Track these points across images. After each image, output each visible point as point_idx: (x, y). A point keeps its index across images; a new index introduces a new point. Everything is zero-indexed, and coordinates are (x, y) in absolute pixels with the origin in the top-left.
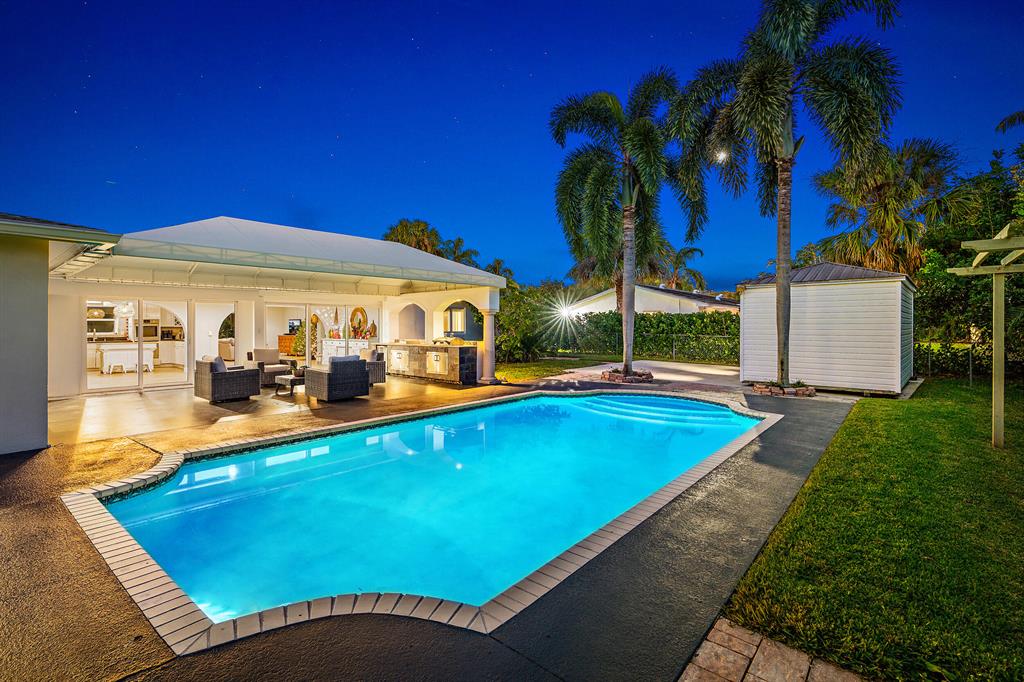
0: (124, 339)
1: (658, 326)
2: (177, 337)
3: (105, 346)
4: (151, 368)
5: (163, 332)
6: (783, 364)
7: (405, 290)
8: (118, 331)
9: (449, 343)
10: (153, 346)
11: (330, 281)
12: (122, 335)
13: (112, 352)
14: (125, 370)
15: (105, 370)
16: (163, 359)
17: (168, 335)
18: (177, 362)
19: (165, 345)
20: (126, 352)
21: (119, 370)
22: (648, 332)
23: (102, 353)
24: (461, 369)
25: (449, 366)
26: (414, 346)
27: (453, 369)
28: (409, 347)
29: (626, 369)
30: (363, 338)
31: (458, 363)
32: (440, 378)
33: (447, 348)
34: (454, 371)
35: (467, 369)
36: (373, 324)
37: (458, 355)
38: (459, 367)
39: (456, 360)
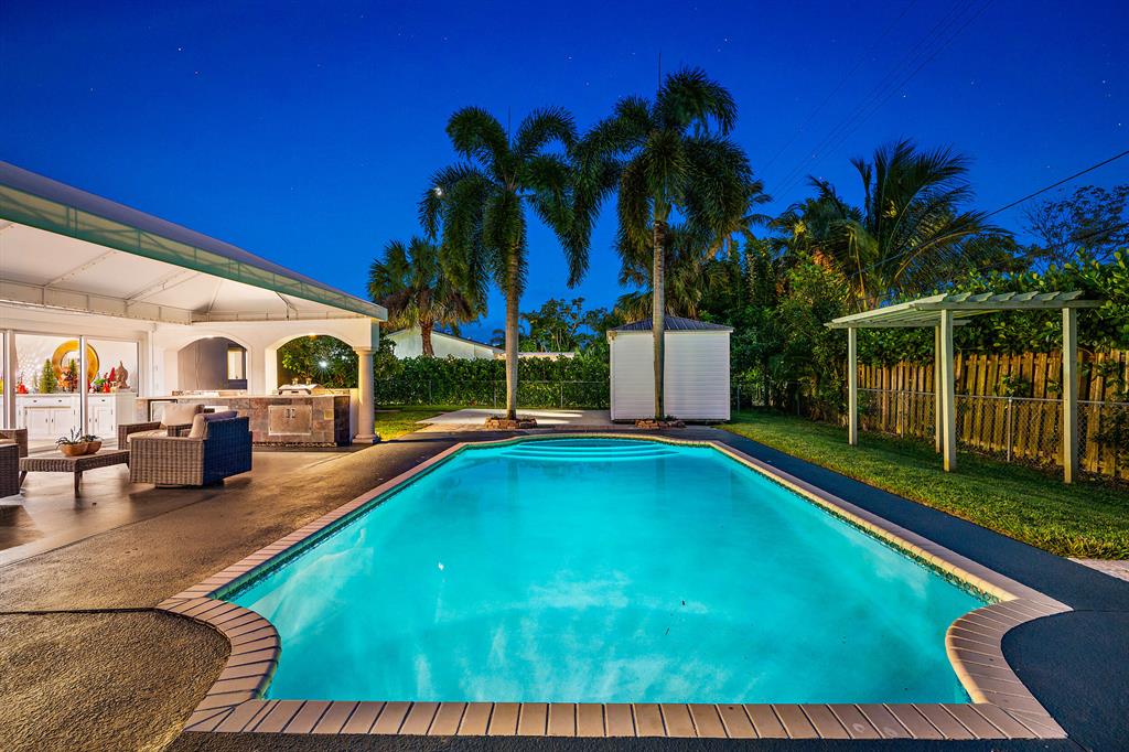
1: (478, 372)
6: (660, 400)
7: (198, 317)
9: (309, 392)
11: (81, 292)
22: (466, 378)
24: (336, 425)
25: (315, 423)
26: (241, 399)
27: (323, 426)
28: (231, 400)
29: (512, 416)
30: (98, 390)
31: (332, 418)
32: (296, 441)
33: (311, 399)
34: (324, 428)
35: (341, 425)
36: (122, 367)
37: (332, 406)
38: (333, 423)
39: (328, 413)
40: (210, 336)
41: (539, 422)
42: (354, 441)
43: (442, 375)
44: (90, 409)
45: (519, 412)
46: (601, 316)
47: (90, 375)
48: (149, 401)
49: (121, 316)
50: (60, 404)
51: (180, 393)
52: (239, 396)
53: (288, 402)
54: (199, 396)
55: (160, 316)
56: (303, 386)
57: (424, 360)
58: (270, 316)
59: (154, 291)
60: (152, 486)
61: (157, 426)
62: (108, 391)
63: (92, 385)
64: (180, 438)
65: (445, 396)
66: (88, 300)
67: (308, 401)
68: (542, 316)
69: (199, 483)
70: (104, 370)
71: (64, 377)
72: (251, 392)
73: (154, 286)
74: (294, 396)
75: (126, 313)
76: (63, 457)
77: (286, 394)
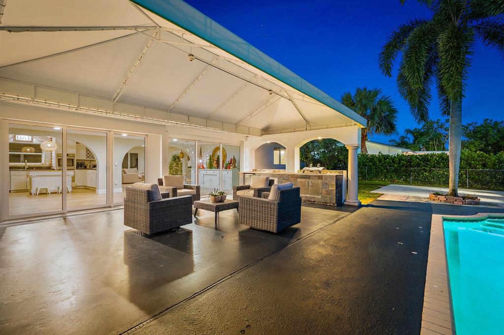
0: (49, 168)
2: (88, 167)
3: (33, 173)
4: (70, 190)
5: (77, 163)
7: (263, 132)
8: (44, 162)
9: (320, 172)
10: (71, 173)
11: (220, 121)
12: (47, 164)
13: (38, 178)
14: (49, 192)
15: (33, 192)
16: (78, 183)
17: (81, 165)
18: (89, 185)
19: (79, 172)
20: (50, 178)
21: (44, 192)
23: (31, 179)
25: (324, 190)
26: (284, 175)
27: (329, 193)
28: (279, 174)
29: (454, 193)
30: (226, 168)
31: (334, 188)
32: (313, 200)
33: (322, 176)
34: (329, 195)
35: (339, 193)
36: (234, 158)
37: (335, 181)
38: (335, 192)
39: (332, 185)
40: (269, 142)
41: (482, 200)
42: (345, 203)
43: (375, 164)
44: (223, 176)
45: (460, 192)
46: (471, 128)
47: (223, 162)
48: (244, 174)
49: (234, 132)
50: (214, 174)
51: (256, 170)
52: (282, 173)
53: (308, 177)
54: (265, 172)
55: (249, 132)
56: (315, 168)
57: (363, 155)
58: (296, 130)
59: (246, 119)
60: (248, 227)
61: (248, 188)
62: (229, 169)
63: (224, 166)
64: (262, 199)
65: (376, 176)
66: (222, 125)
67: (320, 177)
68: (422, 130)
69: (275, 231)
70: (228, 160)
71: (215, 162)
72: (287, 171)
73: (247, 117)
74: (311, 174)
75: (236, 131)
76: (211, 203)
77: (306, 173)
